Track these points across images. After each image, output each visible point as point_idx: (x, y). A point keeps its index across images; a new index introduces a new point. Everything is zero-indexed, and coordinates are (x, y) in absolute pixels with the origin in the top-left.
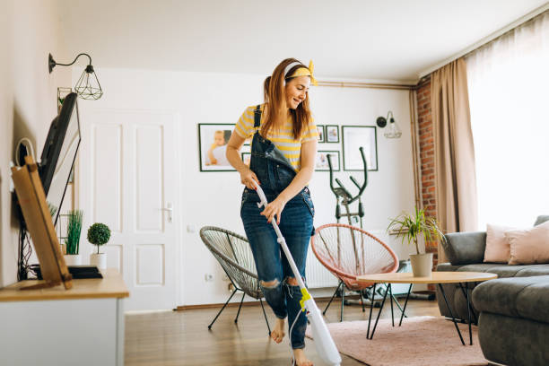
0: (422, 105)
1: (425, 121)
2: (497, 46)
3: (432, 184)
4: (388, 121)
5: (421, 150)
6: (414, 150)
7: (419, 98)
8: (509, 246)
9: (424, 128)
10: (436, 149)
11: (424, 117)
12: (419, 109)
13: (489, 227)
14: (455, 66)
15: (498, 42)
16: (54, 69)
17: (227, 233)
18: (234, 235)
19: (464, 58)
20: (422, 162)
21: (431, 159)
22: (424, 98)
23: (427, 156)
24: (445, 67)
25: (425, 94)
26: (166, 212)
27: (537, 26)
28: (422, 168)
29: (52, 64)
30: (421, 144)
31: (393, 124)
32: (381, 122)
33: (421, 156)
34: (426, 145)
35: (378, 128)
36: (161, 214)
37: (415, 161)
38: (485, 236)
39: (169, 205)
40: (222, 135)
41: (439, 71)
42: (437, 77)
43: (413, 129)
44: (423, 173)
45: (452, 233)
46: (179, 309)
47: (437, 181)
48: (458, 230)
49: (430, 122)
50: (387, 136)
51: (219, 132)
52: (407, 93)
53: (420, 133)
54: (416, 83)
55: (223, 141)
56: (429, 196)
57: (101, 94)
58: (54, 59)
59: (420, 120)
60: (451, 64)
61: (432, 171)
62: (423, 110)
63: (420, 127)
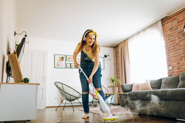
0: (117, 52)
1: (117, 56)
2: (136, 36)
3: (119, 73)
4: (107, 56)
5: (116, 64)
6: (114, 64)
7: (116, 50)
8: (138, 87)
9: (117, 58)
10: (120, 64)
11: (117, 55)
12: (116, 53)
13: (133, 83)
14: (125, 41)
15: (136, 35)
16: (16, 35)
17: (62, 84)
18: (64, 84)
19: (127, 39)
20: (117, 67)
21: (119, 67)
22: (117, 50)
23: (118, 66)
24: (123, 42)
25: (118, 49)
26: (44, 79)
27: (145, 31)
28: (117, 69)
29: (15, 34)
30: (116, 62)
31: (109, 57)
32: (106, 56)
33: (116, 66)
34: (117, 63)
35: (105, 58)
36: (42, 79)
37: (114, 67)
38: (132, 85)
39: (45, 77)
40: (61, 58)
41: (121, 43)
42: (120, 44)
43: (114, 59)
44: (117, 70)
45: (124, 84)
46: (47, 107)
47: (120, 72)
48: (126, 83)
49: (119, 56)
50: (107, 60)
51: (60, 57)
52: (112, 49)
53: (116, 59)
54: (115, 46)
55: (61, 60)
56: (118, 77)
57: (29, 43)
58: (16, 32)
59: (116, 56)
60: (124, 41)
61: (119, 70)
62: (117, 53)
63: (116, 58)
